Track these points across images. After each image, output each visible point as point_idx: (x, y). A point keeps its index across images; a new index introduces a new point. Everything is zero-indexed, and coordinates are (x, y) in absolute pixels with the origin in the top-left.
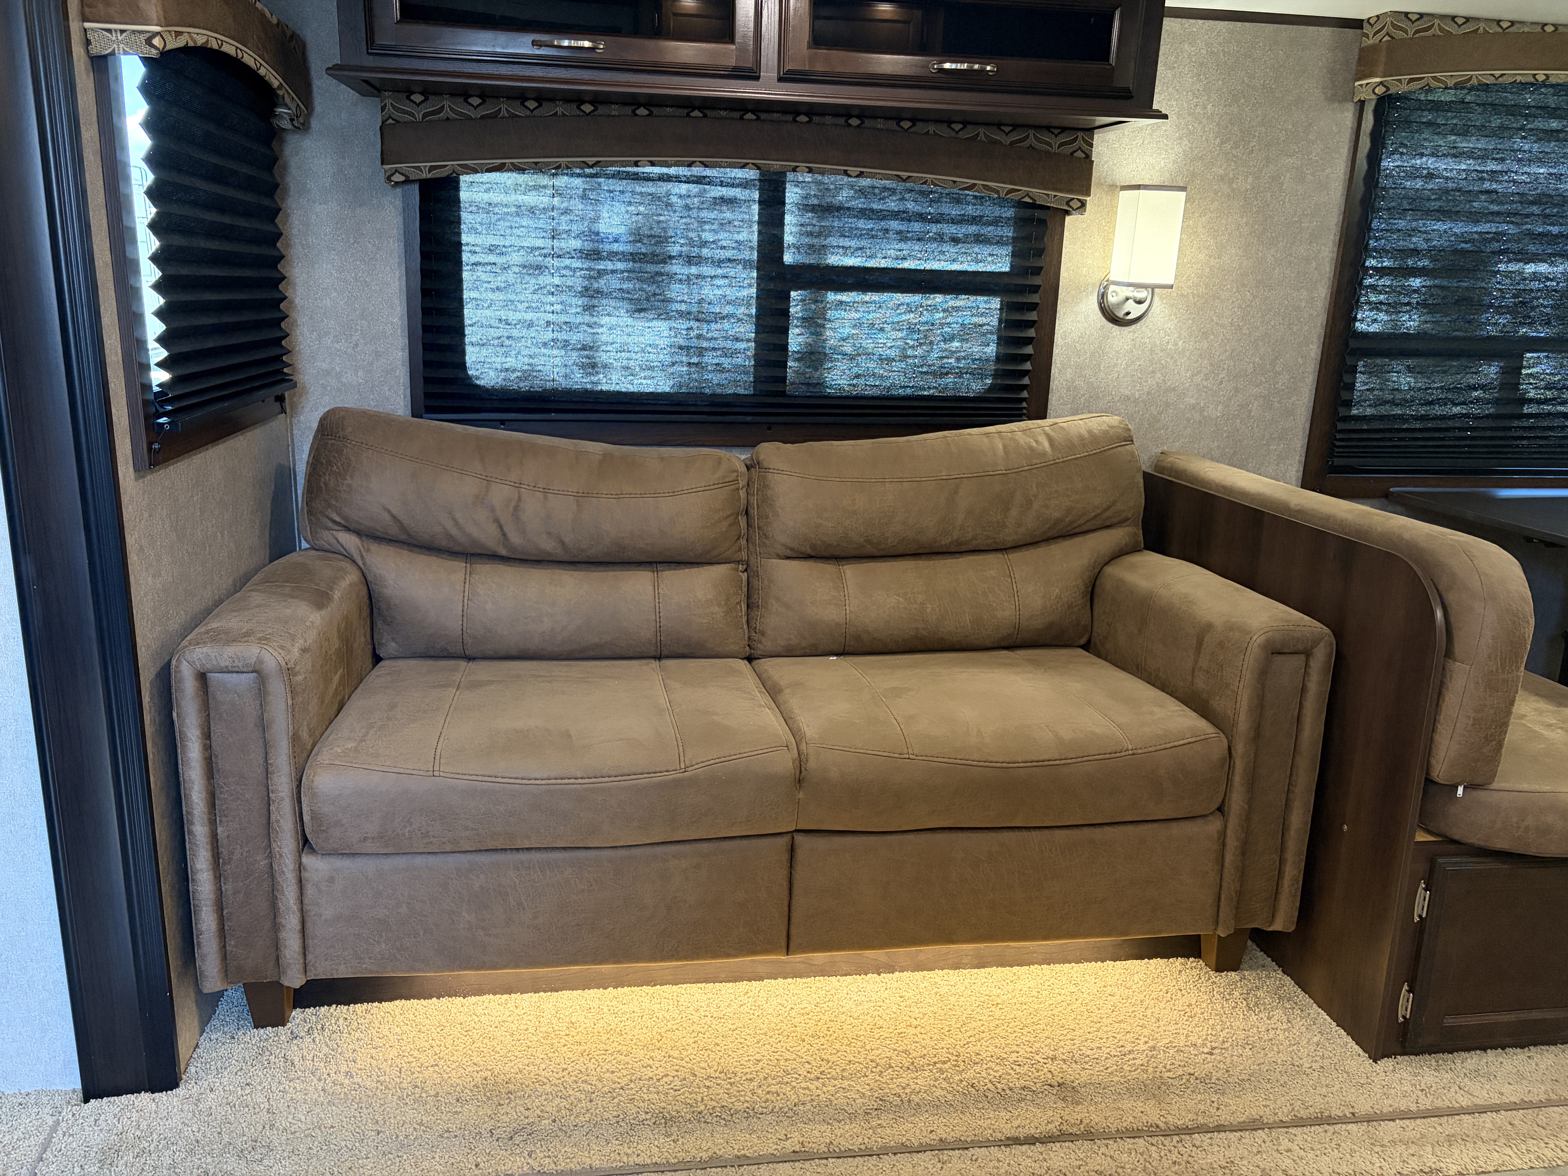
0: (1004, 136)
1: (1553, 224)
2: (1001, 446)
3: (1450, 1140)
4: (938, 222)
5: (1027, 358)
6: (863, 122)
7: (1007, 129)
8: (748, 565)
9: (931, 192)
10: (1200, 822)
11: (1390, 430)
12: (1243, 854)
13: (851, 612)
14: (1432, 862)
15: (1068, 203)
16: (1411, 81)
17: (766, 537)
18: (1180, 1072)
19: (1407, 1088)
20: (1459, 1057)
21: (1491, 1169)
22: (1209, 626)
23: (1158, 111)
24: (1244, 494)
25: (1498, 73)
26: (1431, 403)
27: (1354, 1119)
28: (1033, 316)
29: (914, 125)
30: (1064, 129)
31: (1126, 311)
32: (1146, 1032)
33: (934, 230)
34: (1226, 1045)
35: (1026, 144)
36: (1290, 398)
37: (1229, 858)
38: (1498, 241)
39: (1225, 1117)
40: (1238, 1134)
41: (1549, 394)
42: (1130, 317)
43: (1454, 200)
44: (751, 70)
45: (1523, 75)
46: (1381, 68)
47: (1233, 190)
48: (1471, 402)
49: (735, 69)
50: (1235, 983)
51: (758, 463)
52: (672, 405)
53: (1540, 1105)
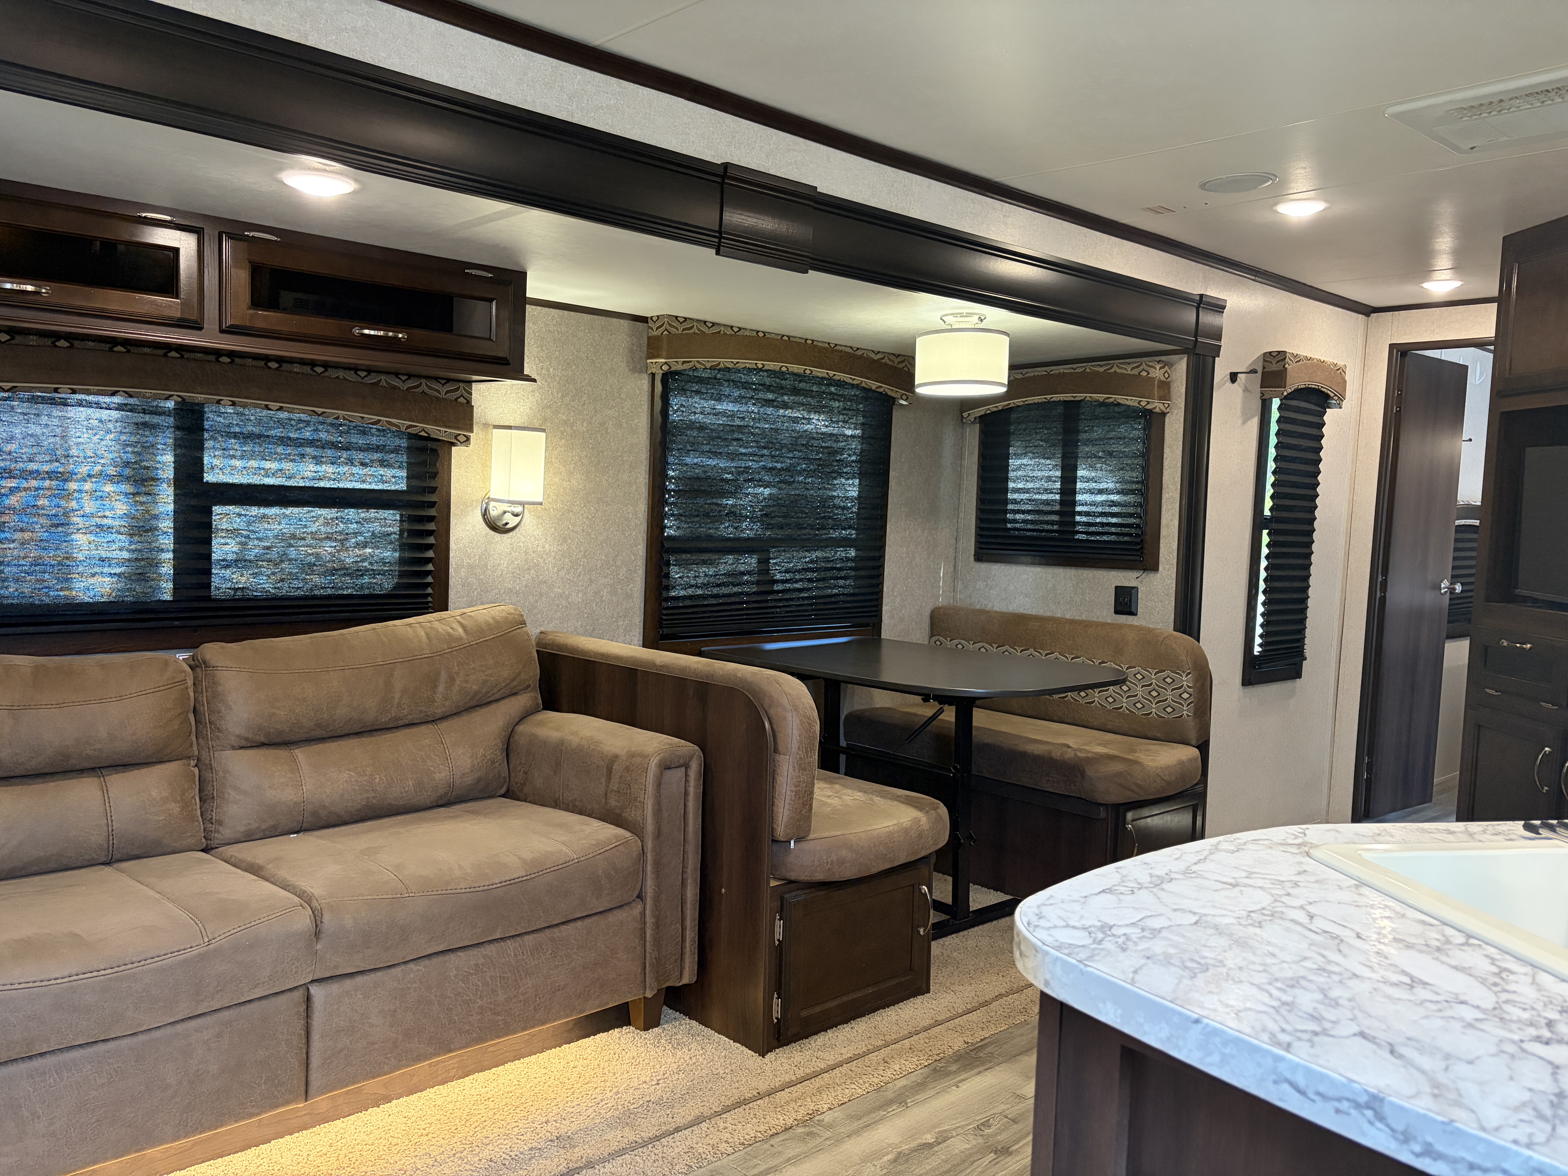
0: (401, 383)
1: (777, 462)
2: (423, 634)
3: (819, 1090)
4: (347, 449)
5: (429, 560)
6: (281, 366)
7: (404, 378)
8: (199, 760)
9: (341, 425)
10: (626, 908)
11: (697, 606)
12: (658, 927)
13: (308, 790)
14: (782, 899)
15: (456, 437)
16: (684, 362)
17: (219, 730)
18: (641, 1102)
19: (786, 1067)
20: (812, 1039)
21: (846, 1100)
22: (616, 757)
23: (528, 376)
24: (618, 658)
25: (735, 361)
26: (718, 585)
27: (760, 1096)
28: (432, 526)
29: (326, 370)
30: (448, 380)
31: (504, 522)
32: (608, 1084)
33: (345, 456)
34: (666, 1076)
35: (420, 390)
36: (628, 586)
37: (649, 932)
38: (747, 473)
39: (680, 1121)
40: (690, 1130)
41: (788, 576)
42: (508, 526)
43: (718, 445)
44: (196, 322)
45: (750, 363)
46: (664, 353)
47: (574, 431)
48: (744, 584)
49: (179, 320)
50: (659, 1035)
51: (204, 663)
52: (91, 614)
53: (864, 1055)
